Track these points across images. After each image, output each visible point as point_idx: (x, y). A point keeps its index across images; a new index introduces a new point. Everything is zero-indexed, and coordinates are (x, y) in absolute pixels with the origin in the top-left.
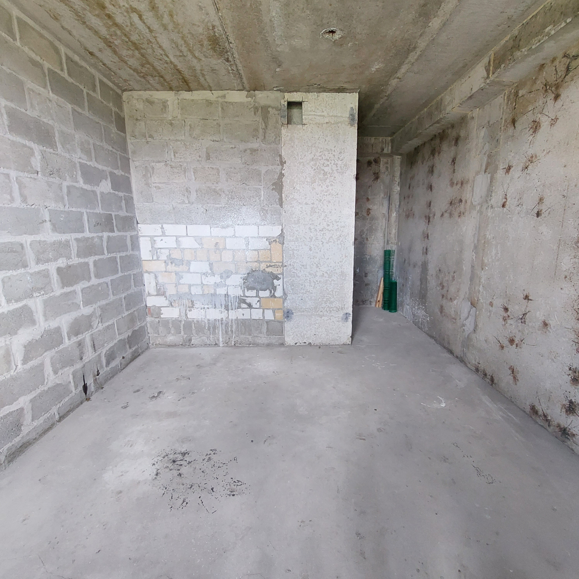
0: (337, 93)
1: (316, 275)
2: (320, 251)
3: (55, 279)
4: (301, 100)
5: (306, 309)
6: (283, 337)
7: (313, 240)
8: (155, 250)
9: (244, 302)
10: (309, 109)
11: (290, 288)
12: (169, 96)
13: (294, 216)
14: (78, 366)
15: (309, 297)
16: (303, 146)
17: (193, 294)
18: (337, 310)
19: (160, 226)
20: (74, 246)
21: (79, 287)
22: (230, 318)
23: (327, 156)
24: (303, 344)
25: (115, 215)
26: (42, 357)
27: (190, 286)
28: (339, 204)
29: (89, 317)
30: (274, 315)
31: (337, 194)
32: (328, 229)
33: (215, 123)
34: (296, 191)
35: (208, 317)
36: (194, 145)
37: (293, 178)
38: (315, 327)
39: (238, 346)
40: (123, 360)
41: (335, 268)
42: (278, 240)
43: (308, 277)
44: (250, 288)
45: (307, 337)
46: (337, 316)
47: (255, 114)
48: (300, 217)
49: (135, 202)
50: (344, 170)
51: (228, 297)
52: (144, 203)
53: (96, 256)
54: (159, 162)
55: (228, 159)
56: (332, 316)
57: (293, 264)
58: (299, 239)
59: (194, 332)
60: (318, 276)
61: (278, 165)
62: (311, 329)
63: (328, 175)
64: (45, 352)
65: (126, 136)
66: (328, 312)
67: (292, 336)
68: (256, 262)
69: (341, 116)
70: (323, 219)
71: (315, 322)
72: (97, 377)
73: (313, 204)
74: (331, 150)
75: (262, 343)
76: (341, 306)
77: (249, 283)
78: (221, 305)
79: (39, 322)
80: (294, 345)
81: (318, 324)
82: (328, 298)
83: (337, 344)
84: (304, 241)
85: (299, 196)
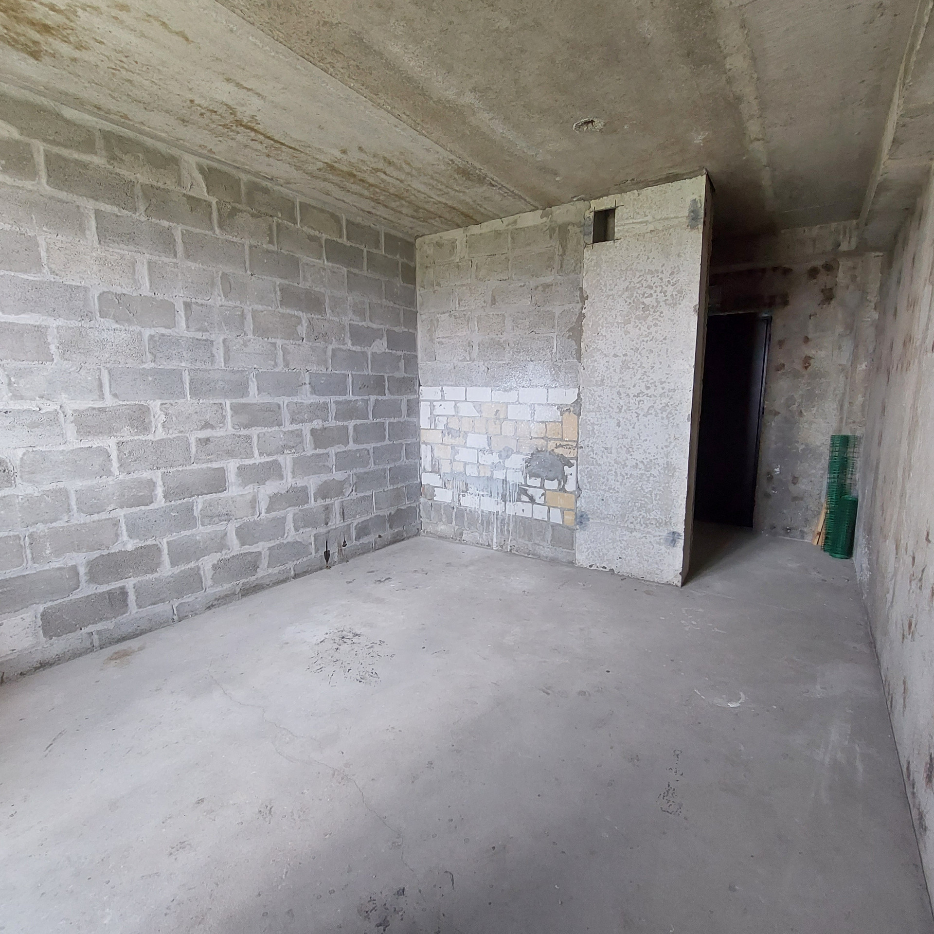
0: (670, 183)
1: (625, 465)
2: (633, 428)
3: (308, 439)
4: (613, 206)
5: (609, 516)
6: (573, 551)
7: (623, 411)
8: (433, 418)
9: (525, 492)
10: (625, 216)
11: (586, 481)
12: (457, 234)
13: (596, 374)
14: (322, 530)
15: (614, 498)
16: (614, 270)
17: (468, 475)
18: (657, 525)
19: (440, 388)
20: (333, 408)
21: (333, 450)
22: (507, 512)
23: (650, 281)
24: (602, 569)
25: (388, 377)
26: (285, 511)
27: (465, 464)
28: (667, 354)
29: (342, 483)
30: (563, 517)
31: (665, 339)
32: (648, 394)
33: (503, 257)
34: (601, 338)
35: (482, 508)
36: (479, 289)
37: (597, 320)
38: (622, 545)
39: (514, 553)
40: (379, 539)
41: (656, 457)
42: (572, 409)
43: (613, 466)
44: (534, 475)
45: (607, 560)
46: (657, 533)
47: (551, 237)
48: (606, 375)
49: (419, 361)
50: (678, 299)
51: (506, 484)
52: (427, 362)
53: (358, 420)
54: (444, 313)
55: (515, 301)
56: (649, 533)
57: (592, 445)
58: (602, 409)
59: (466, 524)
60: (629, 467)
61: (578, 303)
62: (614, 548)
63: (651, 309)
64: (289, 507)
65: (415, 288)
66: (642, 525)
67: (586, 554)
68: (543, 438)
69: (676, 217)
70: (640, 379)
71: (621, 539)
72: (343, 548)
73: (625, 355)
74: (657, 271)
75: (545, 555)
76: (664, 519)
77: (532, 467)
78: (498, 493)
79: (287, 477)
80: (588, 567)
81: (626, 541)
82: (643, 502)
83: (656, 580)
84: (609, 411)
85: (605, 344)
